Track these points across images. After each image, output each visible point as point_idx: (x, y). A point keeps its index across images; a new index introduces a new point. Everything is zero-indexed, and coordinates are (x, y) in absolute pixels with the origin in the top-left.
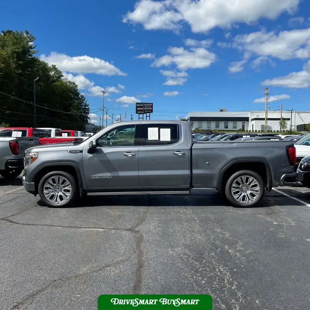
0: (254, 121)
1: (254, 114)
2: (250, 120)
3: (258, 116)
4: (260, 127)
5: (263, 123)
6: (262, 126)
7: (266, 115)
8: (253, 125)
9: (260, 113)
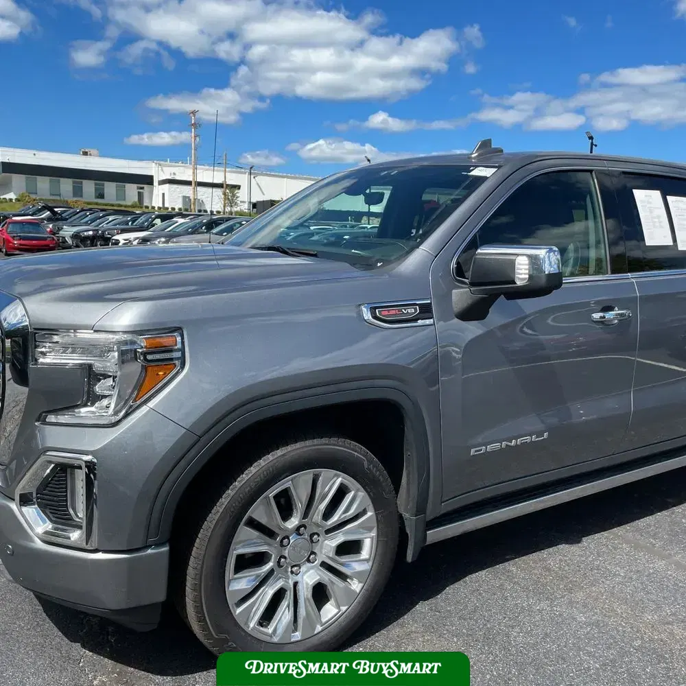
0: (167, 185)
1: (164, 168)
2: (156, 183)
3: (174, 174)
4: (181, 200)
5: (188, 191)
6: (184, 197)
7: (194, 173)
8: (163, 194)
9: (177, 168)
